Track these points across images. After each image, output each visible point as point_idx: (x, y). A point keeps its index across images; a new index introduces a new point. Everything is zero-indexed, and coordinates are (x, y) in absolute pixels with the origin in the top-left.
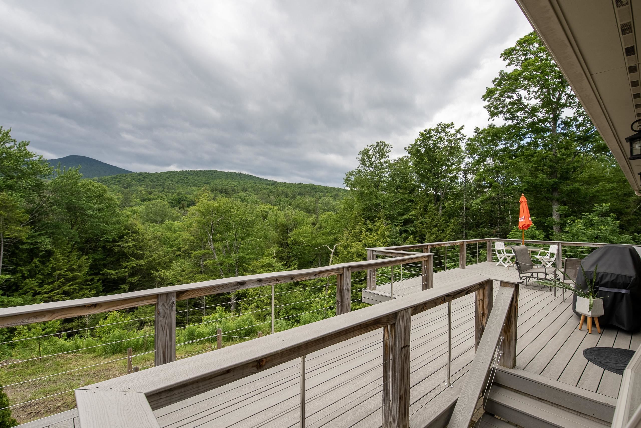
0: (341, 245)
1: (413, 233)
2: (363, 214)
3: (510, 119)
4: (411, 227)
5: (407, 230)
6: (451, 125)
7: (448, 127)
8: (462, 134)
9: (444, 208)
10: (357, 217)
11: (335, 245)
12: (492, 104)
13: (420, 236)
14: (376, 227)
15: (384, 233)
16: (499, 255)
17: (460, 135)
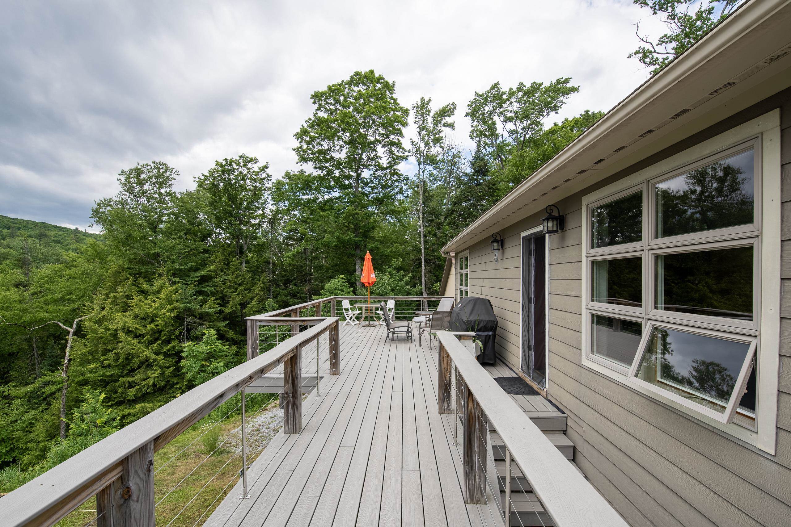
0: (90, 320)
1: (213, 294)
2: (129, 268)
3: (320, 169)
4: (208, 286)
5: (204, 291)
6: (254, 160)
7: (250, 162)
8: (267, 174)
9: (247, 262)
10: (118, 273)
11: (76, 320)
12: (302, 148)
13: (221, 297)
14: (155, 288)
15: (171, 297)
16: (347, 313)
17: (265, 174)
